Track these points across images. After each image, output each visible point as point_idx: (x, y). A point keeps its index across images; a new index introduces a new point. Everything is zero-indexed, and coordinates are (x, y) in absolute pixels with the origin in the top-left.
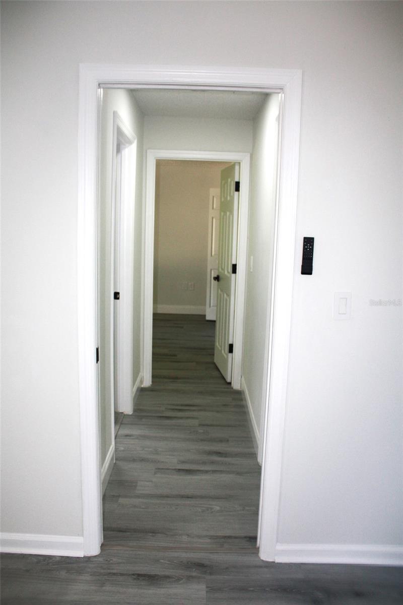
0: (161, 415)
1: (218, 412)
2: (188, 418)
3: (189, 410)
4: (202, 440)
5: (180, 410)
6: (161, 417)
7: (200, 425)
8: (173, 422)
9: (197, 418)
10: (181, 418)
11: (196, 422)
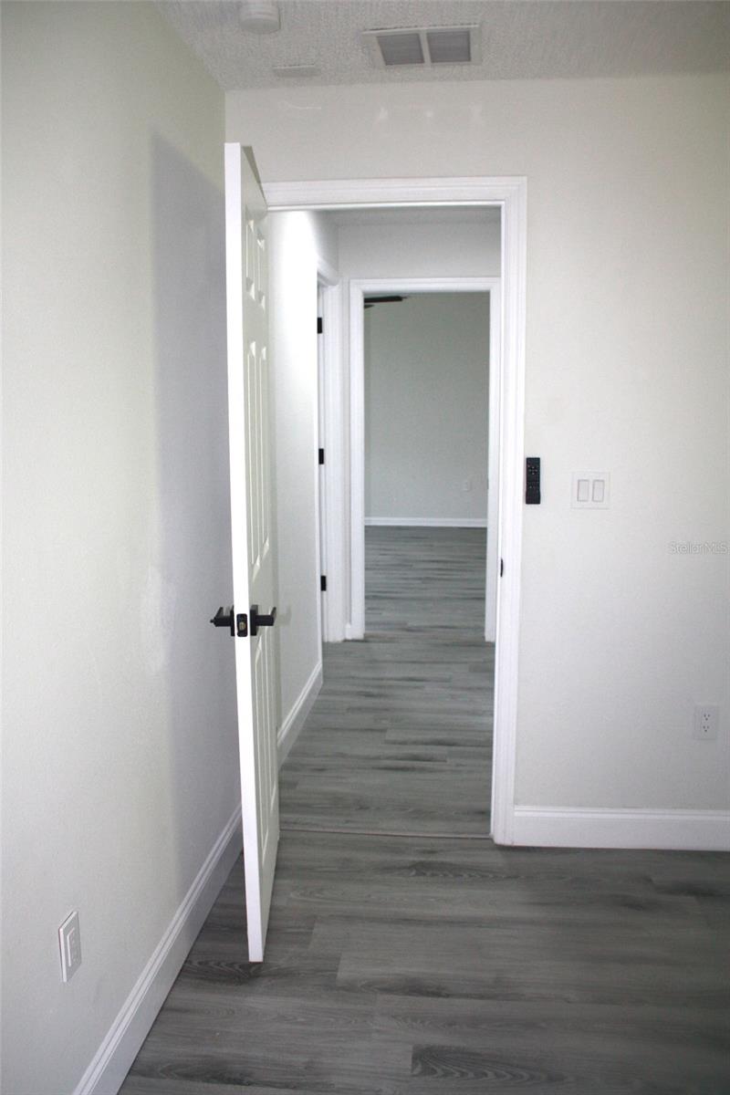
0: (453, 748)
1: (343, 755)
2: (404, 743)
3: (401, 759)
4: (386, 710)
5: (416, 758)
6: (453, 745)
7: (383, 731)
8: (429, 736)
9: (387, 742)
10: (415, 743)
11: (391, 736)
